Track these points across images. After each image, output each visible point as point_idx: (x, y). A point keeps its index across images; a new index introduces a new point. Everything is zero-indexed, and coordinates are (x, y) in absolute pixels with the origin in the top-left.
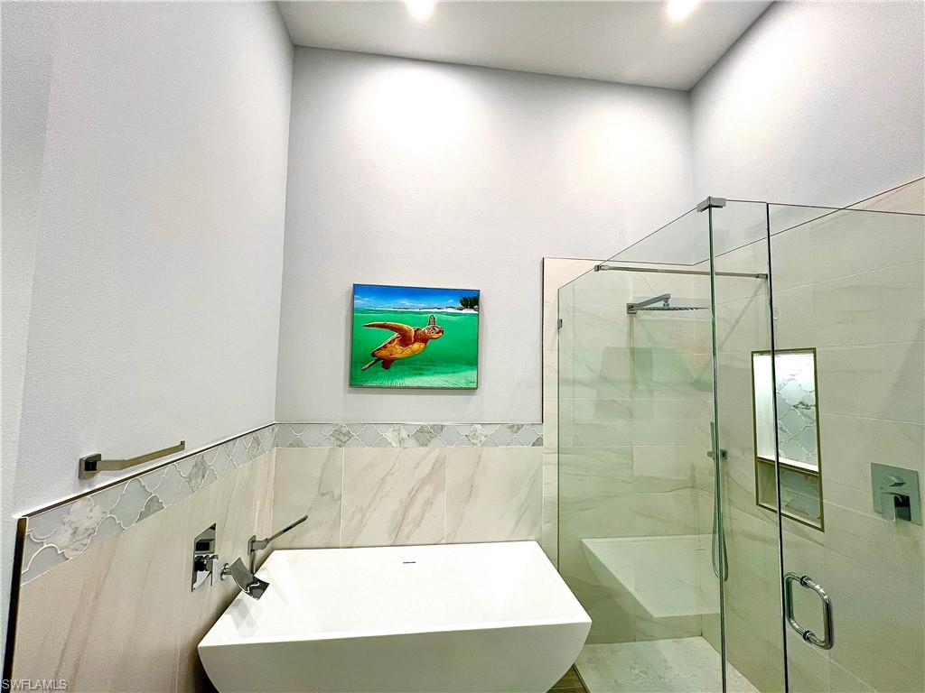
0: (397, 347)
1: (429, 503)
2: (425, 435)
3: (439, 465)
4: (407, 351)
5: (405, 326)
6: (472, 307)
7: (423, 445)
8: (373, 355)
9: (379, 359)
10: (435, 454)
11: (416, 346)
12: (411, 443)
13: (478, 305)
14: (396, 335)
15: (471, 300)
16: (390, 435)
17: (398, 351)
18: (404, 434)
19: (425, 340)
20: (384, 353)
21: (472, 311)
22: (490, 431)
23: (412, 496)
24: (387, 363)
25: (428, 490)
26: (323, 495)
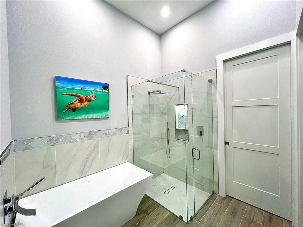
0: (78, 103)
1: (94, 159)
2: (91, 135)
3: (97, 146)
4: (82, 105)
5: (81, 95)
6: (106, 90)
7: (90, 139)
8: (67, 106)
9: (70, 108)
10: (95, 141)
11: (86, 103)
12: (86, 139)
13: (108, 89)
14: (77, 98)
15: (106, 87)
16: (77, 138)
17: (79, 105)
18: (82, 136)
19: (89, 101)
20: (72, 106)
21: (106, 91)
22: (113, 131)
23: (87, 158)
24: (74, 110)
25: (93, 155)
26: (45, 168)
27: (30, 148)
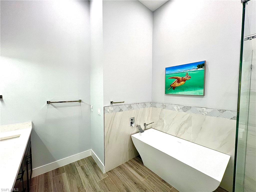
0: (177, 83)
1: (186, 128)
2: (186, 109)
3: (189, 119)
4: (180, 84)
5: (179, 77)
6: (202, 67)
7: (185, 112)
8: (170, 86)
9: (172, 87)
10: (188, 115)
11: (182, 83)
12: (181, 110)
13: (204, 66)
14: (176, 80)
15: (202, 65)
16: (175, 107)
17: (177, 84)
18: (179, 108)
19: (185, 80)
20: (173, 85)
21: (202, 69)
23: (182, 125)
24: (174, 88)
25: (186, 125)
26: (160, 119)
27: (155, 107)
